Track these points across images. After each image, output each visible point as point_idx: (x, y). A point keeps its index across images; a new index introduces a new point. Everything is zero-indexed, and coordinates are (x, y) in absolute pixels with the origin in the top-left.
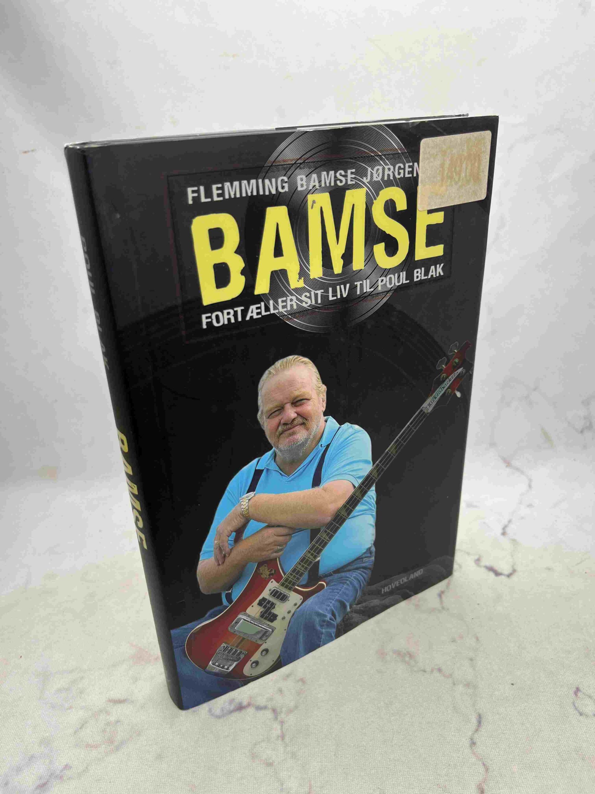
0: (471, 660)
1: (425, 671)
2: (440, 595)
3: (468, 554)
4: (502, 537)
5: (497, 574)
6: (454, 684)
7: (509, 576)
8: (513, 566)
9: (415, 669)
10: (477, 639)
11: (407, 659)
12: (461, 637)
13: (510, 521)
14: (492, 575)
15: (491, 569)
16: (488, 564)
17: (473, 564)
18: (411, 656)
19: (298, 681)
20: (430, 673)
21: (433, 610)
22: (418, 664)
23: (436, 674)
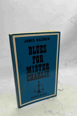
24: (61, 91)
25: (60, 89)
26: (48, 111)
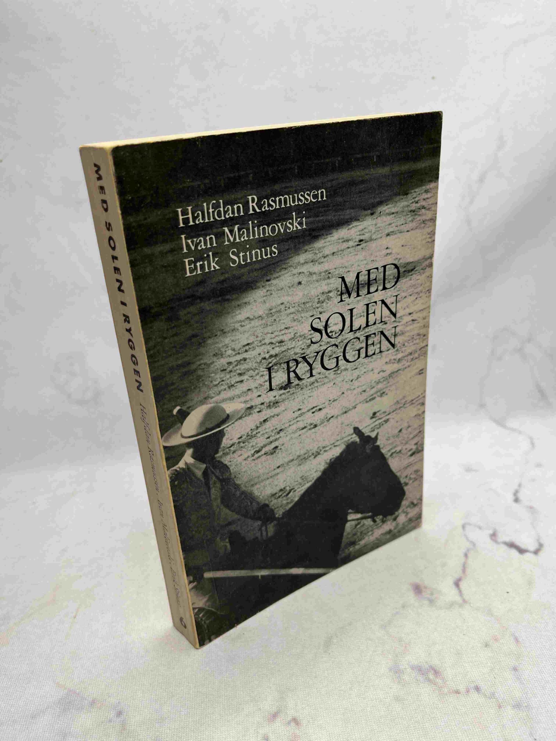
0: (515, 669)
1: (457, 692)
2: (457, 584)
3: (480, 528)
4: (515, 505)
5: (522, 551)
6: (500, 707)
7: (536, 552)
8: (538, 540)
9: (446, 690)
10: (517, 640)
11: (431, 676)
12: (496, 640)
13: (520, 485)
14: (514, 552)
15: (512, 545)
16: (507, 539)
17: (488, 540)
18: (436, 673)
19: (289, 723)
20: (466, 694)
21: (451, 605)
22: (448, 683)
23: (474, 695)
24: (527, 556)
25: (518, 543)
26: (413, 668)
